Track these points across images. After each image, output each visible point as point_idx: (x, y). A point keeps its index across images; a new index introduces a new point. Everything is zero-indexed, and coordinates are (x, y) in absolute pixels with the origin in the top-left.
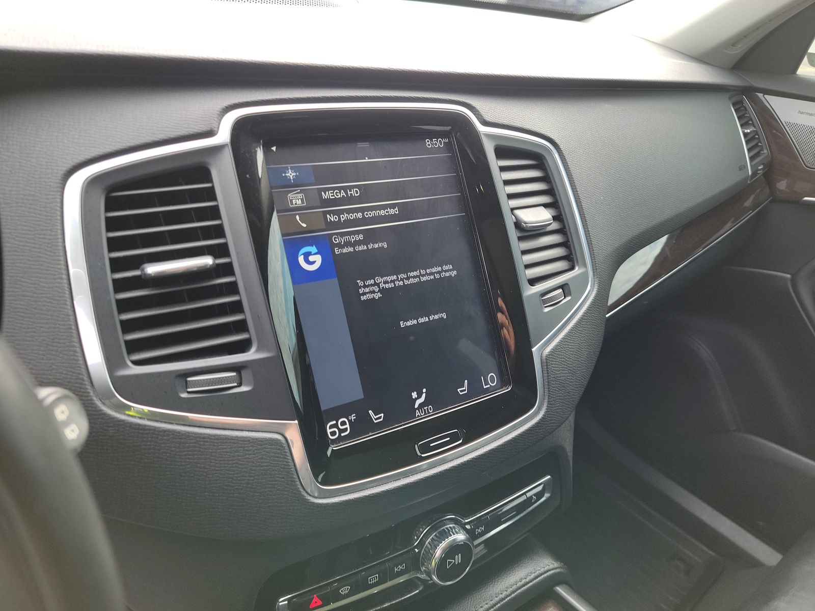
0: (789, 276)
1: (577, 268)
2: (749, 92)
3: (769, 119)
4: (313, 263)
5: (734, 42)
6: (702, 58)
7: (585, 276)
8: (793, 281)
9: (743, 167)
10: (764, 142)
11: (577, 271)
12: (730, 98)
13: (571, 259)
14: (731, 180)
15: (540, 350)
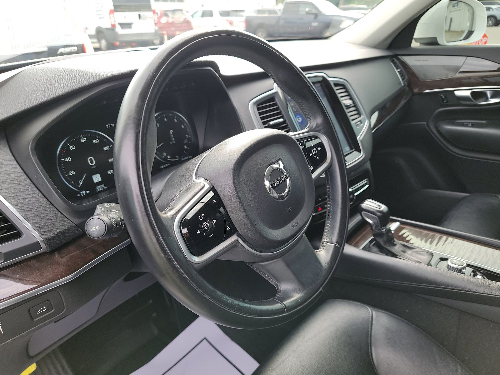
0: (425, 123)
1: (361, 116)
2: (396, 56)
3: (405, 65)
4: (300, 120)
5: (386, 39)
6: (376, 47)
7: (364, 118)
8: (427, 124)
9: (400, 83)
10: (405, 74)
11: (362, 117)
12: (390, 60)
13: (359, 114)
14: (396, 88)
15: (359, 138)
